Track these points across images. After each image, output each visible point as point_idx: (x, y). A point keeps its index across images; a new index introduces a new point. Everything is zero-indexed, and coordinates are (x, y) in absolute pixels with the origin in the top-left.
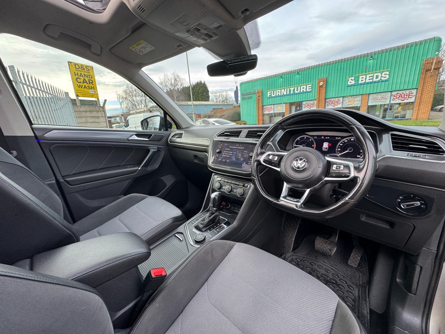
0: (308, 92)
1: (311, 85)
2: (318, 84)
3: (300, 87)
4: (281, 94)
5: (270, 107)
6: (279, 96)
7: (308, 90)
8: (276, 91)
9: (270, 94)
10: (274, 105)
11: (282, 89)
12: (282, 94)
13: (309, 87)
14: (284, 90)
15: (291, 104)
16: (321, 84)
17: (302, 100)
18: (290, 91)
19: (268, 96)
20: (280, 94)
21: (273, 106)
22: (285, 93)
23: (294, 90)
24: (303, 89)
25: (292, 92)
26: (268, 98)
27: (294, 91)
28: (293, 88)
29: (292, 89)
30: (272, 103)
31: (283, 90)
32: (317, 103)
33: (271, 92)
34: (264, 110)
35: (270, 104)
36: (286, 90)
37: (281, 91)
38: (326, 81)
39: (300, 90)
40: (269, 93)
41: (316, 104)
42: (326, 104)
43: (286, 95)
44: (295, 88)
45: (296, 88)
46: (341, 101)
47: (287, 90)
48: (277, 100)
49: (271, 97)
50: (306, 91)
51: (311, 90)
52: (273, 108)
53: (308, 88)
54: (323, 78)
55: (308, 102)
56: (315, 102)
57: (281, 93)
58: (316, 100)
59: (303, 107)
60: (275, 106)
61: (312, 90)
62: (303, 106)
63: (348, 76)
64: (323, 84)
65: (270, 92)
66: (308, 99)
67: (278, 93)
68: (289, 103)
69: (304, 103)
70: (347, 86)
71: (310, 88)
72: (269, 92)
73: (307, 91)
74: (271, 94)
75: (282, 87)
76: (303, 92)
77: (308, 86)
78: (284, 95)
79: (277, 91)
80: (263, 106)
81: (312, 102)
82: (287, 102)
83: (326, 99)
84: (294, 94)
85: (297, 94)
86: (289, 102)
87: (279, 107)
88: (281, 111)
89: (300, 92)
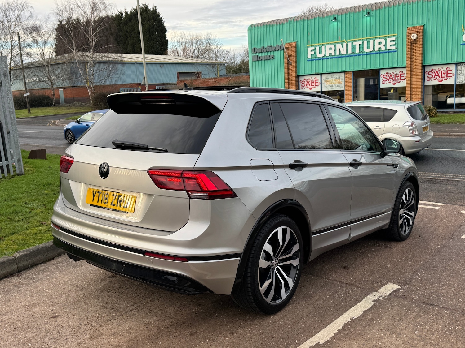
0: (389, 52)
1: (394, 39)
2: (408, 36)
3: (374, 40)
4: (335, 53)
5: (313, 79)
6: (330, 57)
7: (389, 48)
8: (325, 47)
9: (313, 53)
10: (321, 74)
11: (338, 43)
12: (338, 53)
13: (391, 41)
14: (342, 45)
15: (357, 75)
16: (414, 36)
17: (377, 67)
18: (354, 47)
19: (309, 57)
20: (333, 54)
21: (319, 77)
22: (344, 52)
23: (361, 46)
24: (379, 44)
25: (357, 51)
26: (308, 61)
27: (363, 48)
28: (361, 43)
29: (357, 44)
30: (317, 72)
31: (339, 46)
32: (407, 74)
33: (315, 48)
34: (301, 84)
35: (314, 72)
36: (345, 45)
37: (335, 46)
38: (423, 32)
39: (374, 46)
40: (311, 51)
41: (405, 75)
42: (426, 76)
43: (347, 56)
44: (363, 42)
45: (365, 42)
46: (454, 72)
47: (347, 45)
48: (327, 66)
49: (314, 59)
50: (386, 49)
51: (394, 47)
52: (319, 81)
53: (389, 43)
54: (417, 25)
55: (390, 71)
56: (404, 71)
57: (335, 50)
58: (405, 67)
59: (381, 80)
60: (324, 77)
61: (396, 48)
62: (381, 79)
63: (462, 25)
64: (417, 37)
65: (313, 48)
66: (391, 66)
67: (330, 50)
68: (354, 72)
69: (383, 72)
70: (462, 43)
71: (394, 43)
72: (310, 49)
73: (388, 49)
74: (315, 53)
75: (338, 39)
76: (380, 52)
77: (389, 40)
78: (341, 56)
79: (328, 47)
80: (298, 77)
81: (398, 71)
82: (348, 70)
83: (424, 67)
84: (362, 54)
85: (367, 54)
86: (352, 69)
87: (332, 79)
88: (337, 87)
89: (374, 50)
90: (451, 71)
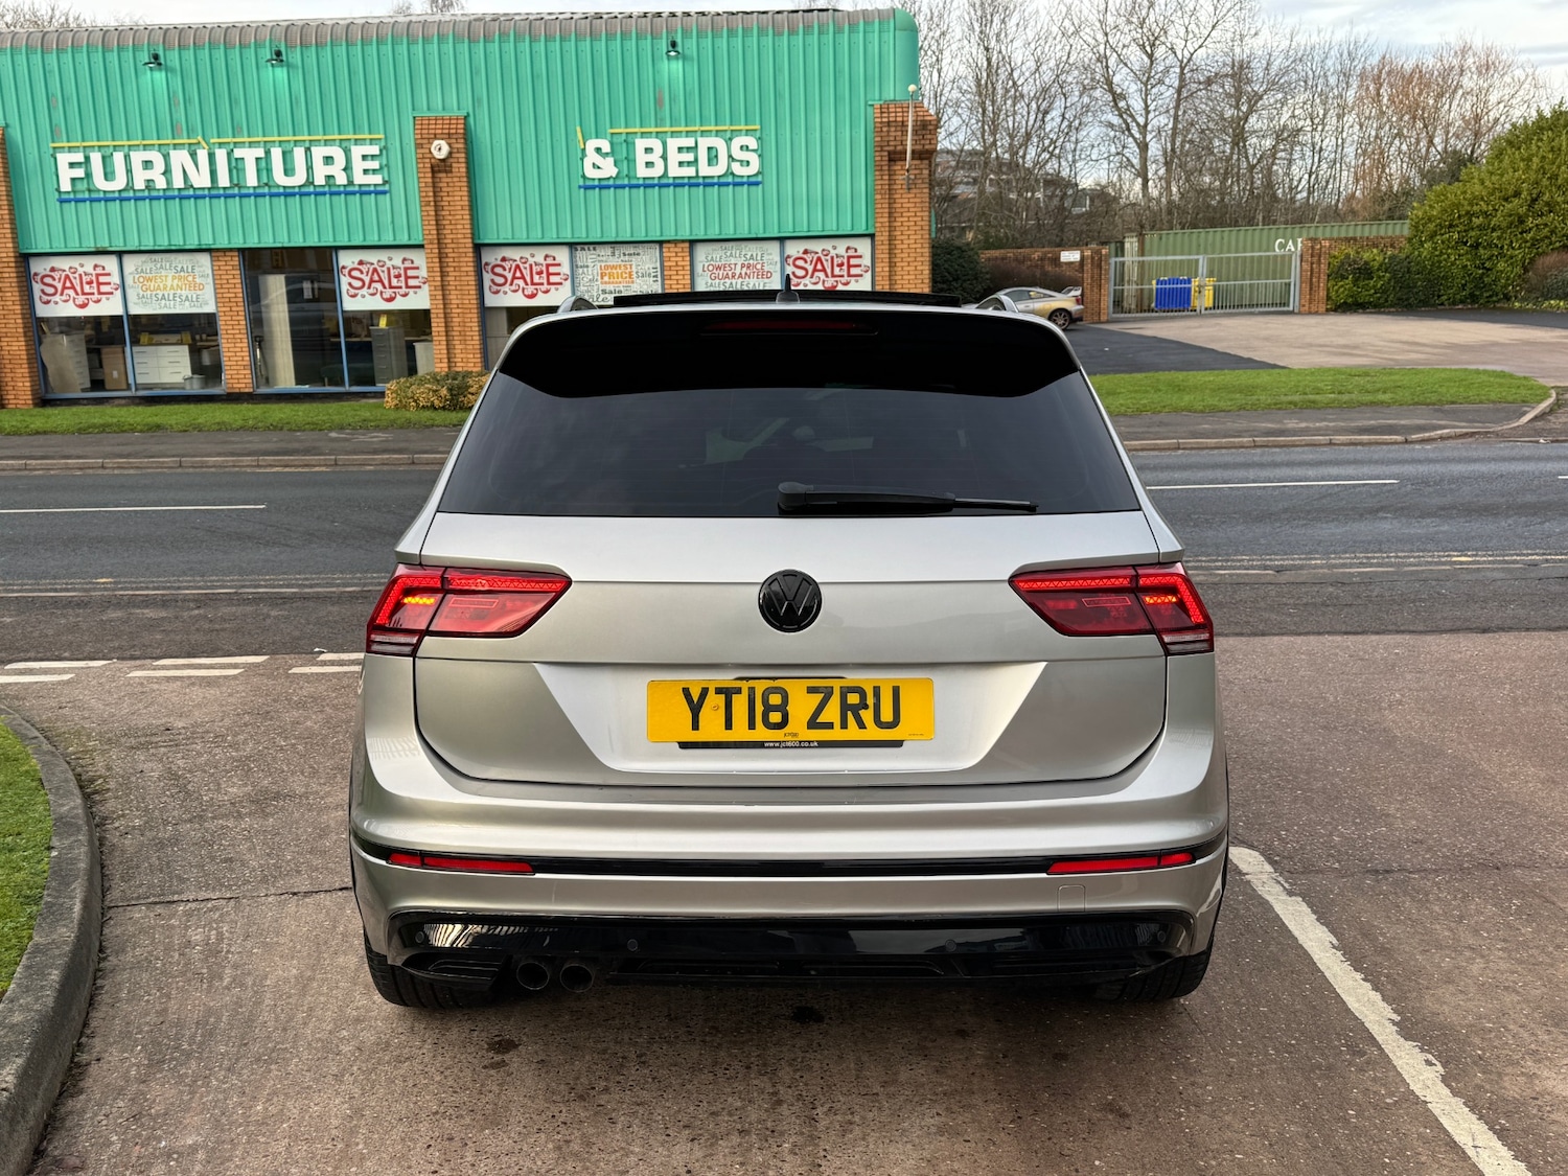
0: (364, 191)
1: (375, 150)
2: (419, 146)
3: (308, 150)
4: (169, 182)
5: (89, 268)
6: (150, 194)
7: (359, 178)
8: (127, 157)
9: (80, 173)
10: (120, 254)
11: (175, 146)
12: (178, 183)
14: (193, 155)
15: (256, 262)
16: (441, 149)
17: (328, 241)
18: (236, 166)
19: (66, 186)
20: (161, 183)
21: (110, 263)
22: (201, 180)
23: (263, 166)
24: (326, 163)
25: (251, 180)
26: (62, 201)
27: (269, 170)
28: (260, 153)
29: (249, 155)
30: (104, 244)
31: (180, 158)
32: (430, 270)
33: (87, 158)
34: (37, 287)
35: (89, 245)
36: (202, 155)
37: (166, 157)
38: (464, 137)
39: (310, 168)
40: (72, 165)
41: (423, 273)
42: (487, 277)
43: (213, 193)
44: (268, 153)
45: (276, 153)
46: (565, 269)
47: (211, 157)
48: (142, 225)
49: (84, 195)
50: (351, 183)
51: (377, 179)
52: (115, 279)
53: (358, 166)
54: (446, 115)
55: (372, 257)
56: (419, 259)
57: (167, 172)
58: (421, 246)
59: (345, 287)
60: (131, 263)
61: (385, 182)
62: (345, 280)
63: (578, 129)
64: (450, 153)
65: (79, 157)
66: (373, 240)
67: (144, 168)
68: (241, 251)
69: (346, 260)
70: (581, 183)
71: (375, 165)
72: (64, 159)
73: (357, 181)
74: (88, 175)
75: (174, 132)
76: (331, 190)
77: (357, 152)
78: (189, 194)
79: (137, 158)
80: (24, 259)
81: (396, 259)
82: (223, 243)
83: (478, 248)
84: (268, 191)
85: (288, 193)
86: (238, 243)
87: (164, 273)
88: (187, 303)
89: (310, 182)
90: (559, 265)
